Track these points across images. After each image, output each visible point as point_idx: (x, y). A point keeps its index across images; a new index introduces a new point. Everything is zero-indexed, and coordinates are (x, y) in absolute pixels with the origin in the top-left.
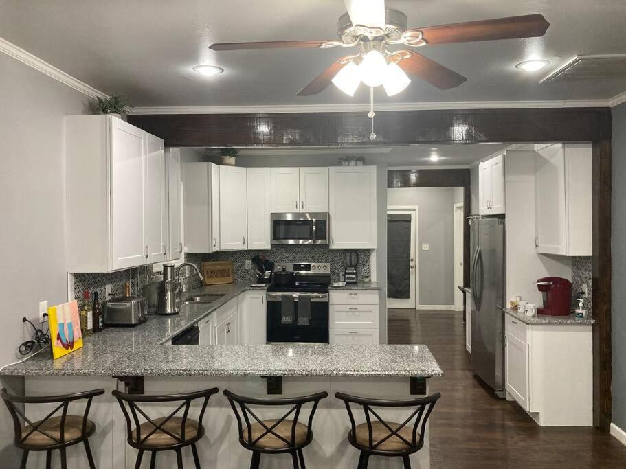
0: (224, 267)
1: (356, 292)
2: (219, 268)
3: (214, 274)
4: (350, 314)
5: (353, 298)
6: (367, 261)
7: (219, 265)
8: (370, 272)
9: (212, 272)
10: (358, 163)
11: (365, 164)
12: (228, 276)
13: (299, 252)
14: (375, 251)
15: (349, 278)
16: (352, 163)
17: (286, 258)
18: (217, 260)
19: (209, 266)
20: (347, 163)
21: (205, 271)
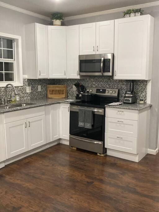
0: (61, 88)
1: (123, 110)
2: (57, 89)
3: (54, 92)
4: (118, 125)
5: (120, 114)
6: (145, 89)
7: (58, 87)
8: (146, 97)
9: (53, 91)
10: (137, 14)
11: (142, 14)
12: (63, 94)
13: (101, 81)
14: (151, 81)
15: (126, 100)
16: (132, 14)
17: (94, 85)
18: (60, 85)
19: (51, 87)
20: (128, 15)
21: (49, 90)
